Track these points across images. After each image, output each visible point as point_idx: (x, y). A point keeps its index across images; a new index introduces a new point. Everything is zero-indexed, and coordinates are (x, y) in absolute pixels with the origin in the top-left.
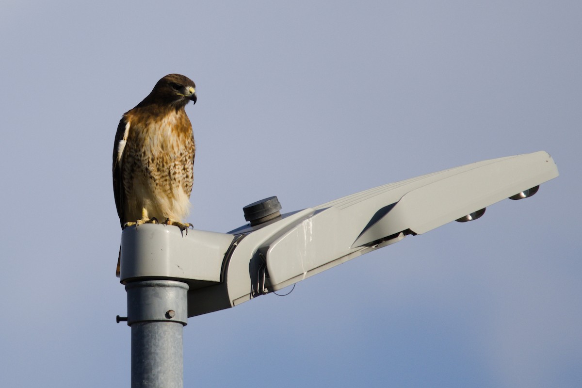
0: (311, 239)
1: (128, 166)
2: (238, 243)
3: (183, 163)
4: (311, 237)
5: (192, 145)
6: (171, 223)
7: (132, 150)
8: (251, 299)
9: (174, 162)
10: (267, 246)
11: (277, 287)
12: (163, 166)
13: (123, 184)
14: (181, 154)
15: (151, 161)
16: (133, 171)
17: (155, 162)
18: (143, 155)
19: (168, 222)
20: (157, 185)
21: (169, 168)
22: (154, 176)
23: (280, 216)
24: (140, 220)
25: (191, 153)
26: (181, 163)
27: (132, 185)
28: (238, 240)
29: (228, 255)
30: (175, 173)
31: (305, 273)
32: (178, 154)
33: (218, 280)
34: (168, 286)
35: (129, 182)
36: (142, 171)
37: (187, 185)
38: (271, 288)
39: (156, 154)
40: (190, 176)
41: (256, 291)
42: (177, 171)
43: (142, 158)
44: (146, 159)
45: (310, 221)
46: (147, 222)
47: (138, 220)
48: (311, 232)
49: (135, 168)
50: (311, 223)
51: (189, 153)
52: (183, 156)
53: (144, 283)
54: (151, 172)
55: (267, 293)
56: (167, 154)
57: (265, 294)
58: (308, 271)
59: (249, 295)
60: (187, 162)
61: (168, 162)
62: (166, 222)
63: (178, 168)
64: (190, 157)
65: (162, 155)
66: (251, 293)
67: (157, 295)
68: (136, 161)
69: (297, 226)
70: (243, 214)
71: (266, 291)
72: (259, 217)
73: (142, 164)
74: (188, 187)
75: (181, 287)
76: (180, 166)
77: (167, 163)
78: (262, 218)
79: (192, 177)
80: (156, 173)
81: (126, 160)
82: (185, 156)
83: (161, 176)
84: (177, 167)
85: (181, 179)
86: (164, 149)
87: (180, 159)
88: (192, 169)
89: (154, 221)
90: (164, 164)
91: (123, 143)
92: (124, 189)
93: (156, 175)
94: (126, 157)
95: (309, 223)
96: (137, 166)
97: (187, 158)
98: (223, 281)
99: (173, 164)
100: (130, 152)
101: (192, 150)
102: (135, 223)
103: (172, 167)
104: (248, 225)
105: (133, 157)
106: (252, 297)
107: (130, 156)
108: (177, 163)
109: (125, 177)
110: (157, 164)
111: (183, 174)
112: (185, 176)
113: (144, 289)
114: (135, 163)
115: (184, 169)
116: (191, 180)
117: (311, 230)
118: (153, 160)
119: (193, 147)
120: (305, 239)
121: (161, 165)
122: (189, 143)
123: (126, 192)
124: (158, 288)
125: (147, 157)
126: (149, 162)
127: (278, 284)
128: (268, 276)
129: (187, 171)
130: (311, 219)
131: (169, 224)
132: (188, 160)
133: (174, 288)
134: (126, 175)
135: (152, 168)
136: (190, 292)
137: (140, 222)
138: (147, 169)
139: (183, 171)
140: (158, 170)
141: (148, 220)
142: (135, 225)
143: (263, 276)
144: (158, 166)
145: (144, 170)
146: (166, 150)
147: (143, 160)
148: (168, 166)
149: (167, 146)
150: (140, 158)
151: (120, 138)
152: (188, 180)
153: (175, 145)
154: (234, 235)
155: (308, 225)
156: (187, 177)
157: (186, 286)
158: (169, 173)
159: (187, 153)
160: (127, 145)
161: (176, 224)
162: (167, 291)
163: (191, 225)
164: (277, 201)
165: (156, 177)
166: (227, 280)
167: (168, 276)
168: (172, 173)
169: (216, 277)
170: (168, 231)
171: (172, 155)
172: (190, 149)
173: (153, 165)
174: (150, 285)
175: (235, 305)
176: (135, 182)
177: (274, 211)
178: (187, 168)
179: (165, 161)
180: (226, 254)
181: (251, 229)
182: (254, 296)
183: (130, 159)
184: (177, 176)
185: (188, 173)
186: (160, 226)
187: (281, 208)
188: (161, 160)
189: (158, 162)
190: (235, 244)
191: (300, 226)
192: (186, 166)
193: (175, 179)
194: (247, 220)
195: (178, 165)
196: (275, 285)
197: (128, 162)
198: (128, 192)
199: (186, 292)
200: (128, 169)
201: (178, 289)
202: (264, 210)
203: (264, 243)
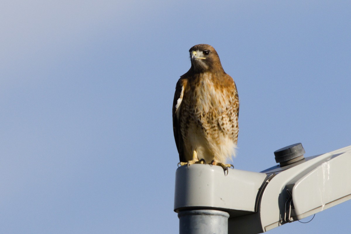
0: (329, 179)
1: (184, 118)
2: (269, 181)
3: (229, 116)
4: (329, 177)
5: (235, 101)
6: (216, 164)
7: (187, 106)
8: (279, 226)
9: (222, 115)
10: (293, 183)
11: (301, 217)
12: (212, 119)
13: (180, 132)
14: (227, 109)
15: (202, 116)
16: (188, 122)
17: (206, 116)
18: (196, 111)
19: (214, 163)
20: (208, 134)
21: (218, 121)
22: (205, 127)
23: (304, 159)
24: (191, 161)
25: (235, 107)
26: (227, 116)
27: (187, 133)
28: (269, 178)
29: (262, 190)
30: (223, 124)
31: (323, 206)
32: (224, 109)
33: (253, 210)
34: (213, 215)
35: (185, 131)
36: (195, 123)
37: (232, 134)
38: (296, 218)
39: (207, 110)
40: (235, 126)
41: (283, 220)
42: (225, 122)
43: (195, 113)
44: (198, 114)
45: (328, 163)
46: (197, 163)
47: (189, 161)
48: (329, 173)
49: (190, 121)
50: (329, 165)
51: (233, 107)
52: (228, 110)
53: (193, 211)
54: (202, 124)
55: (293, 221)
56: (216, 109)
57: (291, 222)
58: (326, 204)
59: (278, 223)
60: (232, 115)
61: (217, 116)
62: (212, 163)
63: (226, 120)
64: (234, 111)
65: (211, 111)
66: (280, 221)
67: (203, 222)
68: (190, 115)
69: (317, 168)
70: (274, 157)
71: (292, 219)
72: (287, 160)
73: (195, 118)
74: (233, 135)
75: (223, 216)
76: (226, 119)
77: (215, 116)
78: (289, 160)
79: (237, 126)
80: (207, 125)
81: (182, 114)
82: (230, 110)
83: (211, 127)
84: (224, 119)
85: (229, 128)
86: (214, 105)
87: (227, 113)
88: (237, 120)
89: (202, 162)
90: (214, 117)
91: (180, 101)
92: (181, 136)
93: (206, 126)
94: (182, 111)
95: (327, 165)
96: (191, 119)
97: (232, 111)
98: (257, 211)
99: (221, 117)
100: (186, 107)
101: (236, 105)
102: (187, 163)
103: (220, 120)
104: (278, 165)
105: (188, 112)
106: (280, 224)
107: (185, 111)
108: (224, 116)
109: (182, 126)
110: (207, 117)
111: (230, 124)
112: (231, 126)
113: (193, 216)
114: (190, 117)
115: (230, 121)
116: (236, 129)
117: (329, 171)
118: (204, 115)
119: (237, 103)
120: (324, 178)
121: (211, 118)
122: (233, 100)
123: (183, 138)
124: (204, 216)
125: (199, 113)
126: (200, 116)
127: (301, 215)
128: (293, 208)
129: (233, 122)
130: (329, 162)
131: (214, 165)
132: (233, 113)
133: (218, 216)
134: (182, 125)
135: (204, 121)
136: (230, 219)
137: (191, 163)
138: (199, 122)
139: (229, 122)
140: (208, 122)
141: (197, 160)
142: (187, 165)
143: (289, 208)
144: (208, 120)
145: (197, 122)
146: (215, 105)
147: (196, 115)
148: (217, 119)
149: (215, 103)
150: (193, 113)
151: (178, 96)
152: (234, 129)
153: (221, 100)
154: (267, 174)
155: (327, 166)
156: (233, 126)
157: (227, 214)
158: (218, 124)
159: (231, 108)
160: (183, 102)
161: (219, 164)
162: (211, 219)
163: (232, 166)
164: (301, 147)
165: (207, 128)
166: (260, 210)
167: (212, 206)
168: (221, 124)
169: (251, 208)
170: (213, 170)
171: (220, 109)
172: (234, 104)
173: (204, 118)
174: (198, 214)
175: (266, 230)
176: (190, 131)
177: (299, 155)
178: (233, 120)
179: (214, 115)
180: (260, 189)
181: (280, 169)
182: (282, 224)
183: (186, 114)
184: (225, 126)
185: (233, 124)
186: (207, 166)
187: (305, 152)
188: (211, 114)
189: (208, 116)
190: (267, 181)
191: (319, 167)
192: (232, 118)
193: (224, 129)
194: (277, 162)
195: (225, 117)
196: (299, 215)
197: (184, 116)
198: (184, 138)
199: (227, 220)
200: (184, 121)
201: (221, 217)
202: (291, 154)
203: (291, 181)
